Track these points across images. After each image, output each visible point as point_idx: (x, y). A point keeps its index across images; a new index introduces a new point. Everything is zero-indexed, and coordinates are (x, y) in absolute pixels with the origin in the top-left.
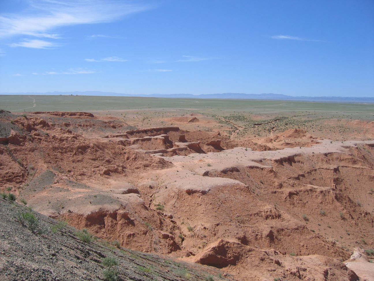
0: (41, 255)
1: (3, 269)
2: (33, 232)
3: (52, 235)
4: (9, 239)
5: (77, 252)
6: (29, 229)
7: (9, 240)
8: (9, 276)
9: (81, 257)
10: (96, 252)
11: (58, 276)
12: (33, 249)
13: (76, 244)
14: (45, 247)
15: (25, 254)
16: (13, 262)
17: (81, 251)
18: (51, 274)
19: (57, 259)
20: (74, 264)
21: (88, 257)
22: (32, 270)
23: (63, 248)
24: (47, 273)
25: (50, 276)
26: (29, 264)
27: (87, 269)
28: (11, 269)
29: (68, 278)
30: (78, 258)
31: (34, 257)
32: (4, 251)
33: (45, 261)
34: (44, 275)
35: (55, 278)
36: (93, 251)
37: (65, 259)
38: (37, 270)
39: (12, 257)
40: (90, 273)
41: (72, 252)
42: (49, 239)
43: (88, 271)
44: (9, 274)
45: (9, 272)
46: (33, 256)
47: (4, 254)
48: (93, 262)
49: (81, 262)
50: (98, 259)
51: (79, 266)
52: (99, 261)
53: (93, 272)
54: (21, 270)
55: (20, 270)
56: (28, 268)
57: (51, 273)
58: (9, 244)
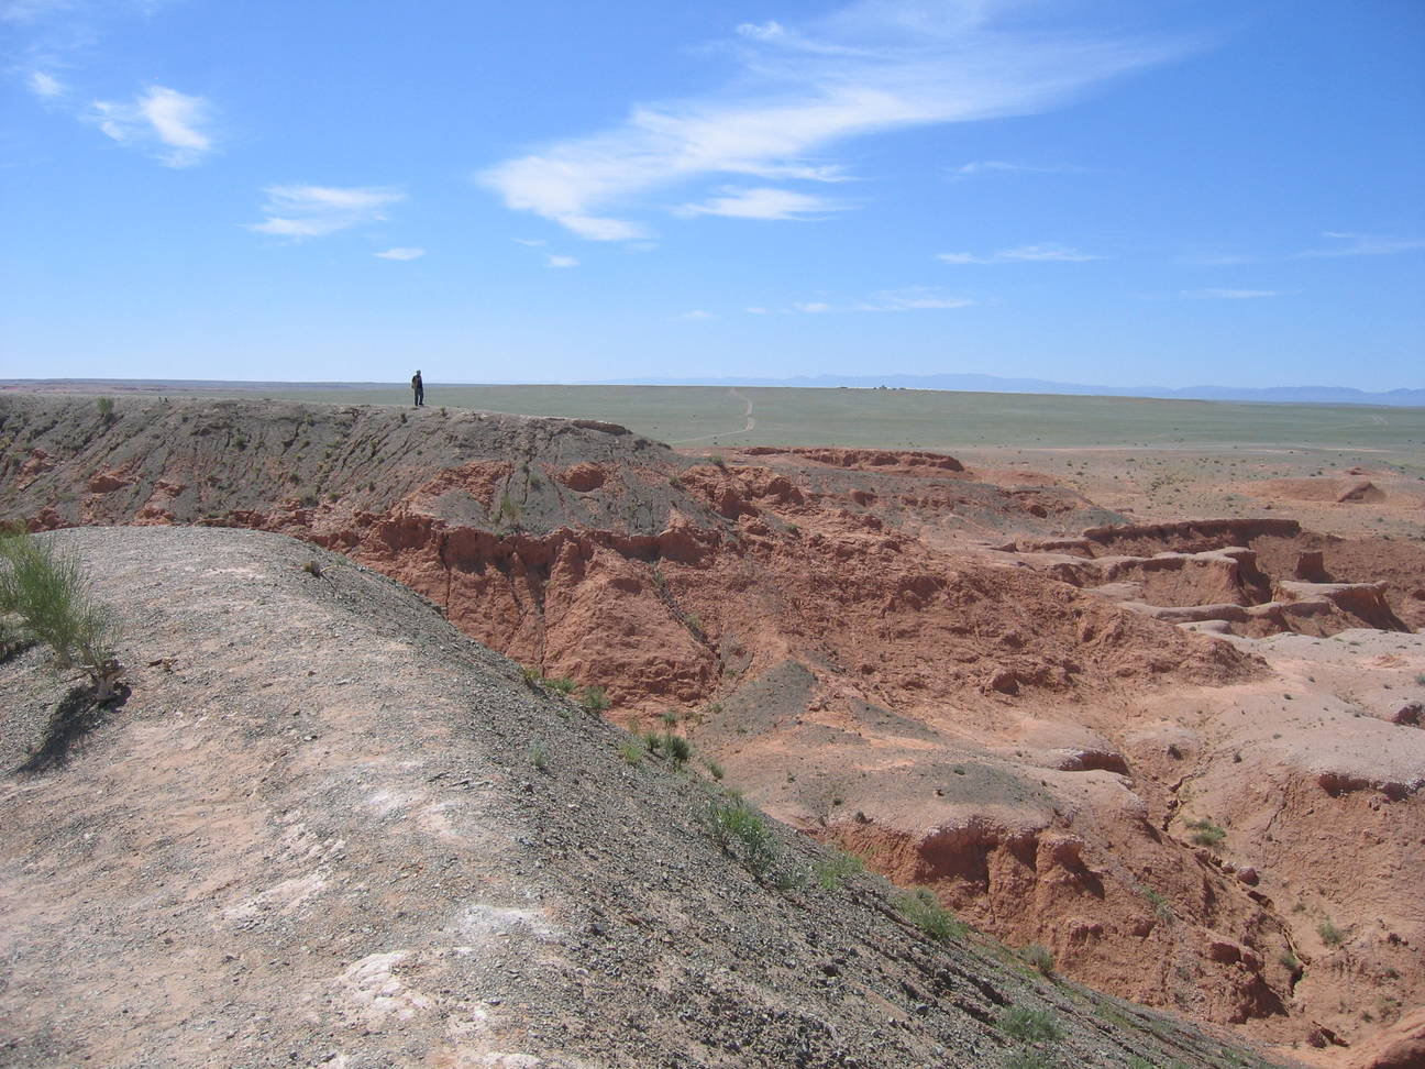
0: (788, 966)
1: (671, 996)
2: (758, 879)
3: (821, 898)
4: (684, 893)
5: (907, 972)
6: (744, 867)
7: (685, 898)
8: (690, 1024)
9: (921, 991)
10: (973, 980)
11: (852, 1050)
12: (762, 941)
13: (902, 940)
14: (799, 938)
15: (736, 955)
16: (703, 977)
17: (920, 968)
18: (827, 1038)
19: (843, 987)
20: (902, 1017)
21: (946, 994)
22: (765, 1016)
23: (860, 949)
24: (814, 1033)
25: (825, 1044)
26: (754, 992)
27: (946, 1039)
28: (697, 1001)
29: (885, 1063)
30: (913, 995)
31: (765, 968)
32: (670, 932)
33: (804, 990)
34: (804, 1039)
35: (843, 1054)
36: (963, 975)
37: (869, 992)
38: (781, 1017)
39: (695, 958)
40: (957, 1055)
41: (891, 968)
42: (809, 910)
43: (950, 1047)
44: (690, 1018)
45: (689, 1010)
46: (761, 966)
47: (671, 944)
48: (965, 1016)
49: (923, 1011)
50: (984, 1009)
51: (916, 1022)
52: (987, 1014)
53: (966, 1054)
54: (729, 1009)
55: (724, 1009)
56: (750, 1003)
57: (828, 1032)
58: (684, 910)
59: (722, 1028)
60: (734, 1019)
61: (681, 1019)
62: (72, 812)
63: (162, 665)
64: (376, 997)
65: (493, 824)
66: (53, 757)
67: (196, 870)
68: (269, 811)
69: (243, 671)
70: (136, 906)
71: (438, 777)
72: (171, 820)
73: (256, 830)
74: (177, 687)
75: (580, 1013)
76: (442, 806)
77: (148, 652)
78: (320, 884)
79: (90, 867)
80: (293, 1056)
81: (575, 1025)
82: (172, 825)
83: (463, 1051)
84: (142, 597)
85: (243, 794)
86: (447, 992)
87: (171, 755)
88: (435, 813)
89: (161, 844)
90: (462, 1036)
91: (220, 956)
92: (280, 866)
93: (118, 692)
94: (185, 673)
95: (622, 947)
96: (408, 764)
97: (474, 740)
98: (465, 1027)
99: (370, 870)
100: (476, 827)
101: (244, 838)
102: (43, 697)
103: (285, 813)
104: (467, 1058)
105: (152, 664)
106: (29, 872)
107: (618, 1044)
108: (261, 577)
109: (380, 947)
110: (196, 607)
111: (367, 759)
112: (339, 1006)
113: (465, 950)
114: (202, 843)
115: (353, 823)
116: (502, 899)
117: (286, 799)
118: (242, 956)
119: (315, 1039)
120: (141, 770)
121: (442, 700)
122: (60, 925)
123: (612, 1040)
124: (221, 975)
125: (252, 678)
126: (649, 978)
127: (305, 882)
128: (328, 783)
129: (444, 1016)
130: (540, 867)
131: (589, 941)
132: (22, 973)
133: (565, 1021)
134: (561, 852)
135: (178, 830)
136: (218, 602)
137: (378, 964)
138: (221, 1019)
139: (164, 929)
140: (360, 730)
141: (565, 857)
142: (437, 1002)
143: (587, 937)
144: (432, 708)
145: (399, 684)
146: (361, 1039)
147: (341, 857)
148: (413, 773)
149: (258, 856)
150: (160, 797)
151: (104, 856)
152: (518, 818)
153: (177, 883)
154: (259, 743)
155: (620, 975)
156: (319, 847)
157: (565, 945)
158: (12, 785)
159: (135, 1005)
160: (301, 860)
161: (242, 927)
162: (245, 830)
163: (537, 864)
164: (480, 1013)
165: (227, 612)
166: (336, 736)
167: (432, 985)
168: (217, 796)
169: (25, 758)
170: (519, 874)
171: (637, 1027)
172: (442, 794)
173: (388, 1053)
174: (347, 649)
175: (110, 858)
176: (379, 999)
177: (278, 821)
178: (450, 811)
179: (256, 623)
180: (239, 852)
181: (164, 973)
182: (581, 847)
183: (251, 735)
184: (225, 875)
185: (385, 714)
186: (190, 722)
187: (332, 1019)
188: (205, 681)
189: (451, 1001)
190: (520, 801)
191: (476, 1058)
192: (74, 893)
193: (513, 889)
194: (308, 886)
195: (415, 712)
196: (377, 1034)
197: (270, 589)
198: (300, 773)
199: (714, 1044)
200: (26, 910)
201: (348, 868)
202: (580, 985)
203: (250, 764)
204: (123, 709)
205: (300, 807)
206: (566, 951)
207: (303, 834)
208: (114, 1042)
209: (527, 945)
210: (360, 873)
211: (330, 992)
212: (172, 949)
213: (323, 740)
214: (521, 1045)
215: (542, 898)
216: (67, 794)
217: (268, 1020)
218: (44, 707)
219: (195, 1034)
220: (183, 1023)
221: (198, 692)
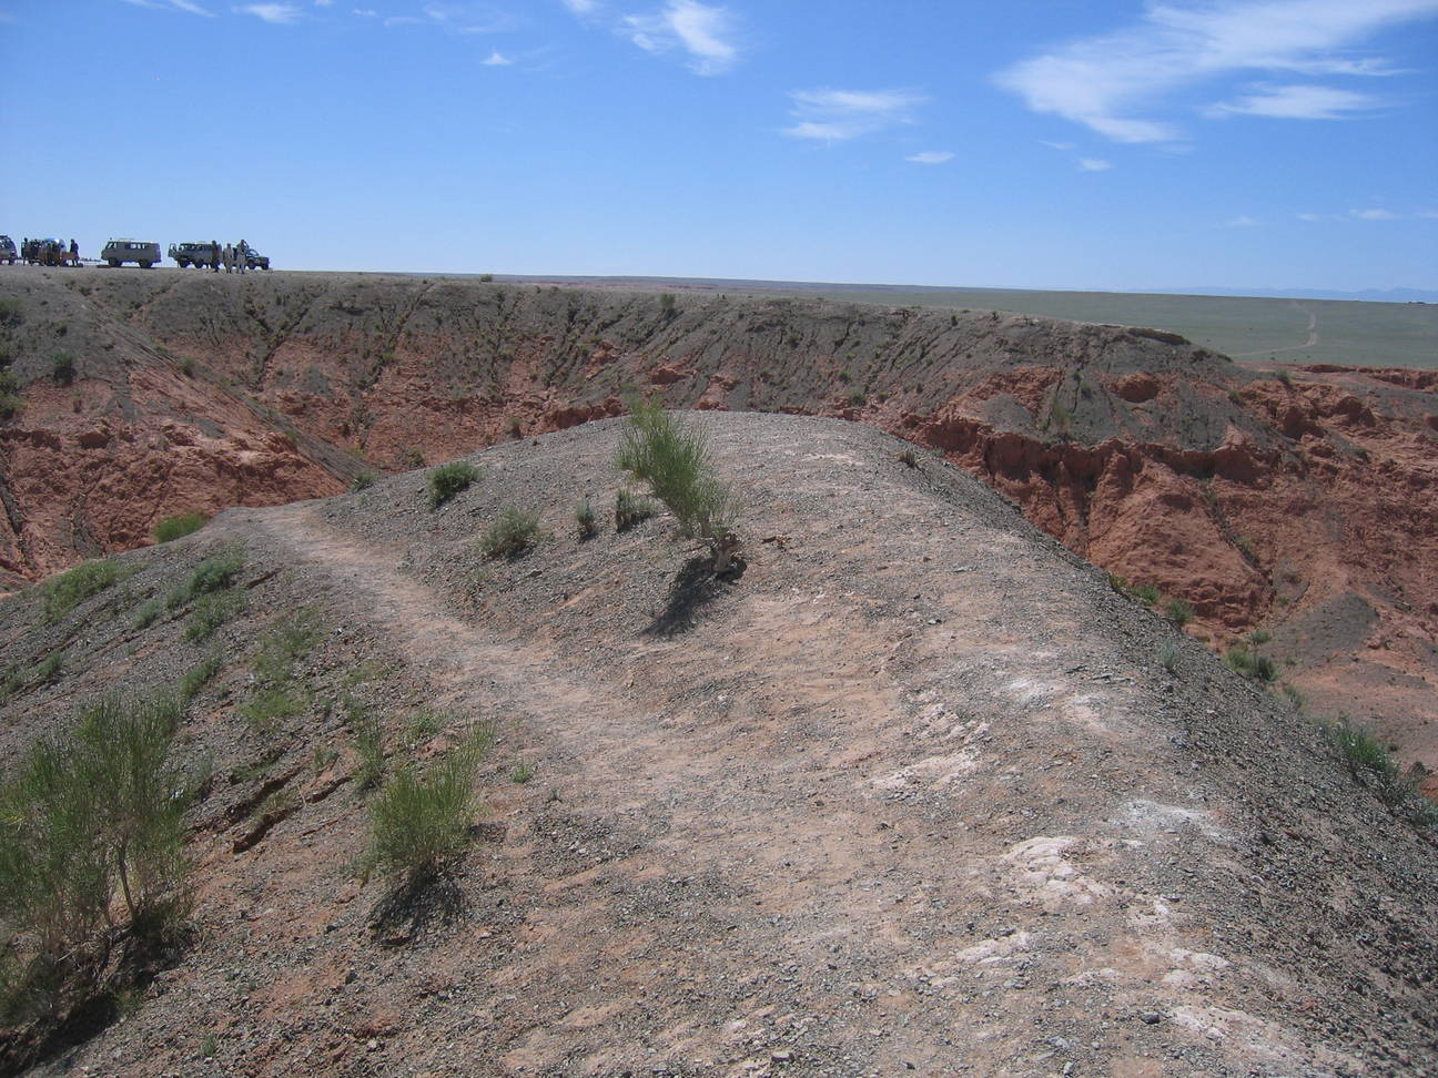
1: (1347, 918)
2: (1392, 812)
4: (1331, 814)
6: (1376, 797)
7: (1334, 820)
12: (1415, 876)
16: (1378, 903)
28: (1374, 926)
39: (1357, 882)
45: (1366, 935)
47: (1332, 865)
59: (1401, 959)
60: (1412, 951)
61: (1358, 942)
62: (702, 674)
63: (775, 543)
64: (1048, 879)
65: (1142, 721)
66: (677, 622)
67: (835, 738)
68: (900, 689)
69: (855, 553)
70: (781, 766)
71: (1077, 670)
72: (801, 690)
73: (891, 706)
74: (792, 564)
75: (1263, 922)
76: (1085, 698)
77: (758, 529)
78: (969, 763)
79: (727, 727)
80: (970, 927)
81: (1259, 933)
82: (805, 694)
83: (1148, 944)
84: (748, 477)
85: (871, 671)
86: (1122, 882)
87: (793, 628)
88: (1080, 705)
89: (796, 712)
90: (1144, 928)
91: (874, 823)
92: (921, 743)
93: (735, 565)
94: (796, 551)
95: (1294, 860)
96: (1041, 655)
97: (1103, 636)
98: (1145, 920)
99: (1019, 755)
100: (1125, 722)
101: (880, 713)
102: (660, 567)
103: (918, 692)
104: (1153, 952)
105: (765, 541)
106: (667, 727)
107: (1303, 959)
108: (861, 464)
109: (1044, 831)
110: (801, 489)
111: (996, 646)
112: (1010, 884)
113: (1135, 843)
114: (838, 714)
115: (994, 707)
116: (1164, 796)
117: (917, 679)
118: (897, 825)
119: (990, 912)
120: (765, 640)
121: (1065, 594)
122: (709, 778)
123: (1297, 954)
124: (878, 841)
125: (867, 560)
126: (1324, 896)
127: (951, 760)
128: (960, 667)
129: (1123, 906)
130: (1197, 769)
131: (1260, 849)
132: (680, 818)
133: (1249, 927)
134: (1212, 757)
135: (811, 700)
136: (825, 486)
137: (1046, 847)
138: (887, 884)
139: (813, 791)
140: (985, 617)
141: (1216, 761)
142: (1114, 892)
143: (1257, 845)
144: (1055, 601)
145: (1019, 576)
146: (1040, 918)
147: (987, 739)
148: (1048, 664)
149: (897, 731)
150: (790, 667)
151: (741, 718)
152: (1166, 717)
153: (819, 750)
154: (882, 623)
155: (1294, 889)
156: (962, 728)
157: (1236, 851)
158: (640, 645)
159: (797, 859)
160: (942, 739)
161: (893, 798)
162: (880, 705)
163: (1194, 765)
164: (1161, 908)
165: (833, 495)
166: (961, 621)
167: (1105, 875)
168: (844, 671)
169: (649, 621)
170: (1178, 773)
171: (1318, 944)
172: (1083, 687)
173: (1070, 935)
174: (958, 537)
175: (747, 720)
176: (1052, 882)
177: (912, 699)
178: (1093, 704)
179: (863, 508)
180: (877, 725)
181: (819, 833)
182: (1228, 754)
183: (872, 615)
184: (866, 746)
185: (1008, 604)
186: (806, 599)
187: (1004, 896)
188: (819, 560)
189: (1127, 892)
190: (1164, 701)
191: (1163, 952)
192: (716, 750)
193: (1175, 787)
194: (956, 764)
195: (1039, 604)
196: (1055, 915)
197: (871, 476)
198: (929, 655)
199: (1394, 974)
200: (671, 761)
201: (996, 750)
202: (1257, 893)
203: (874, 642)
204: (740, 582)
205: (935, 688)
206: (1238, 857)
207: (942, 714)
208: (781, 892)
209: (1198, 846)
210: (1011, 757)
211: (998, 869)
212: (825, 812)
213: (949, 624)
214: (1206, 945)
215: (1206, 800)
216: (694, 657)
217: (938, 890)
218: (663, 575)
219: (862, 894)
220: (848, 882)
221: (812, 571)
